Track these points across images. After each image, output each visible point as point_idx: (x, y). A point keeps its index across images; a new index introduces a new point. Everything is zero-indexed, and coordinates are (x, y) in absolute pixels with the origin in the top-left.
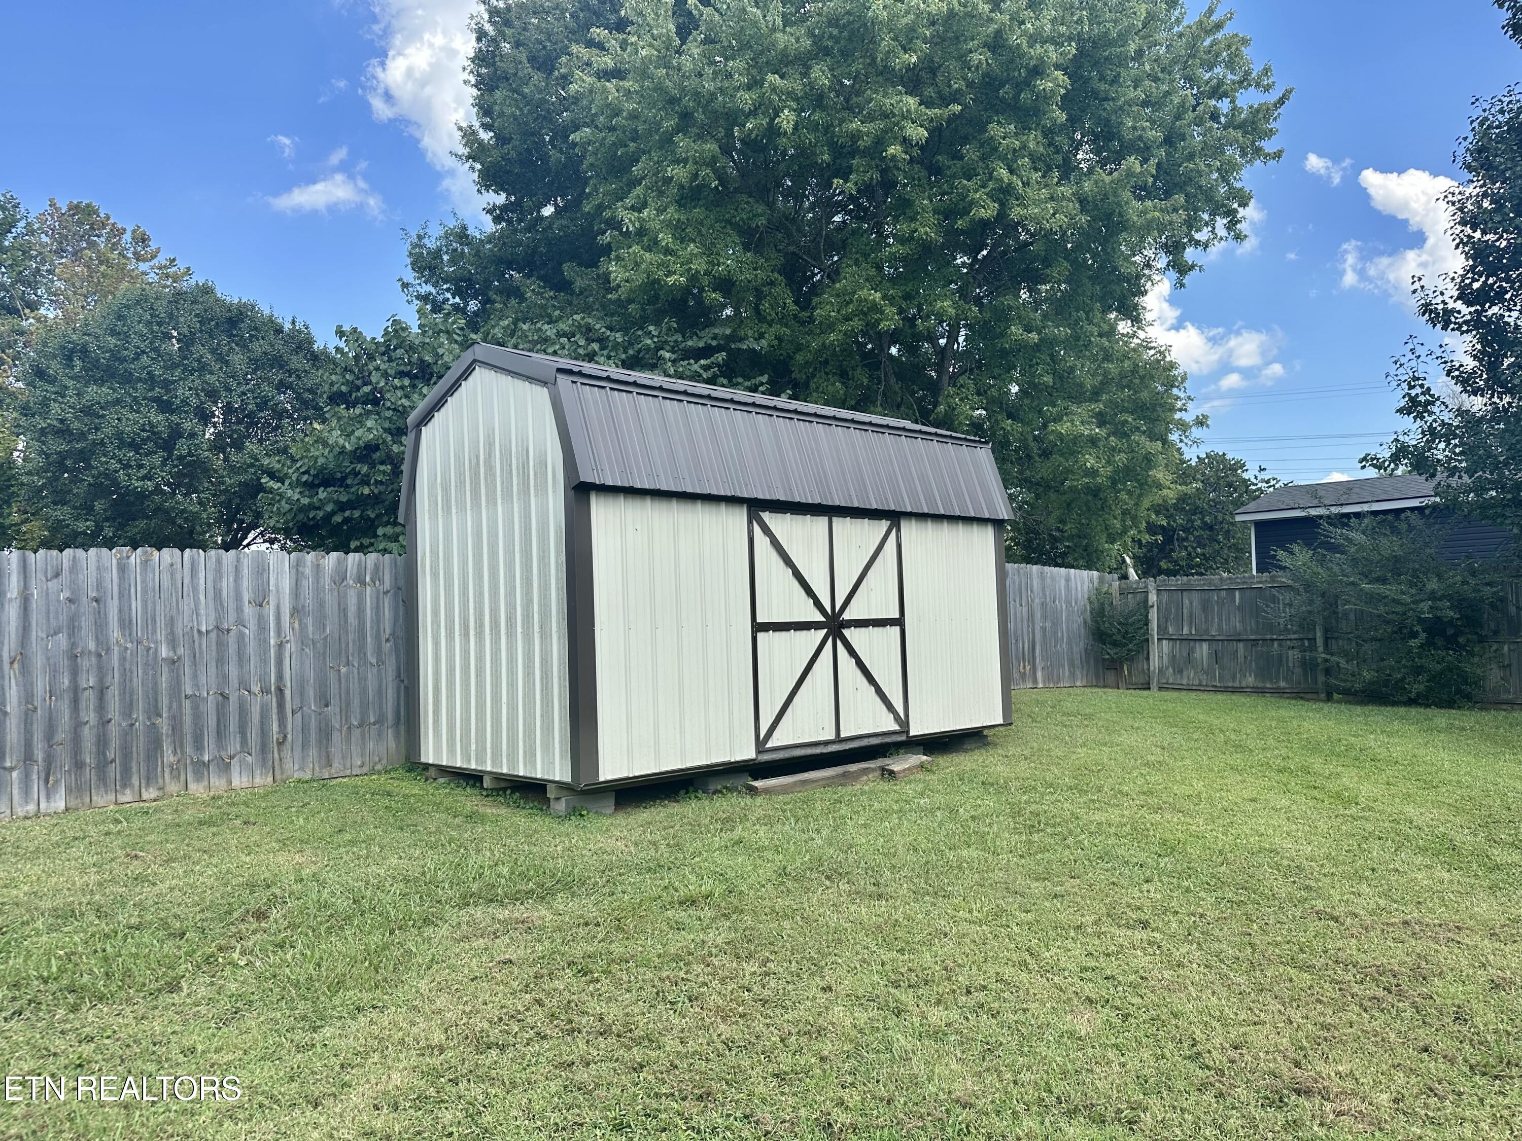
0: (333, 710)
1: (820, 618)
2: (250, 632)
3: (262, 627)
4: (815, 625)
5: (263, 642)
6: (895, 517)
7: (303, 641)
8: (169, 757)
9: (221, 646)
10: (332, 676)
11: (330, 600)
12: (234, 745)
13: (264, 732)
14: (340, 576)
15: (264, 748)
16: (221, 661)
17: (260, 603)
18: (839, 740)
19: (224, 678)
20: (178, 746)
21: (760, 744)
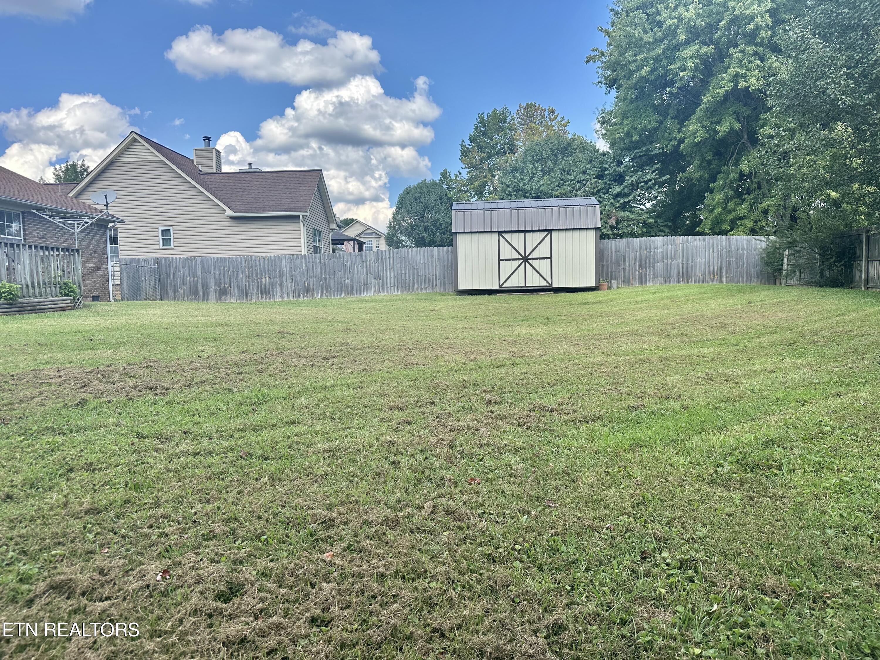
0: (446, 279)
1: (521, 257)
2: (430, 264)
3: (432, 263)
4: (519, 259)
5: (432, 266)
6: (550, 231)
7: (440, 265)
8: (416, 286)
9: (425, 266)
10: (446, 273)
11: (446, 257)
12: (427, 285)
13: (433, 283)
14: (448, 251)
15: (433, 286)
16: (425, 269)
17: (432, 258)
18: (526, 287)
19: (425, 272)
20: (418, 284)
21: (500, 286)
